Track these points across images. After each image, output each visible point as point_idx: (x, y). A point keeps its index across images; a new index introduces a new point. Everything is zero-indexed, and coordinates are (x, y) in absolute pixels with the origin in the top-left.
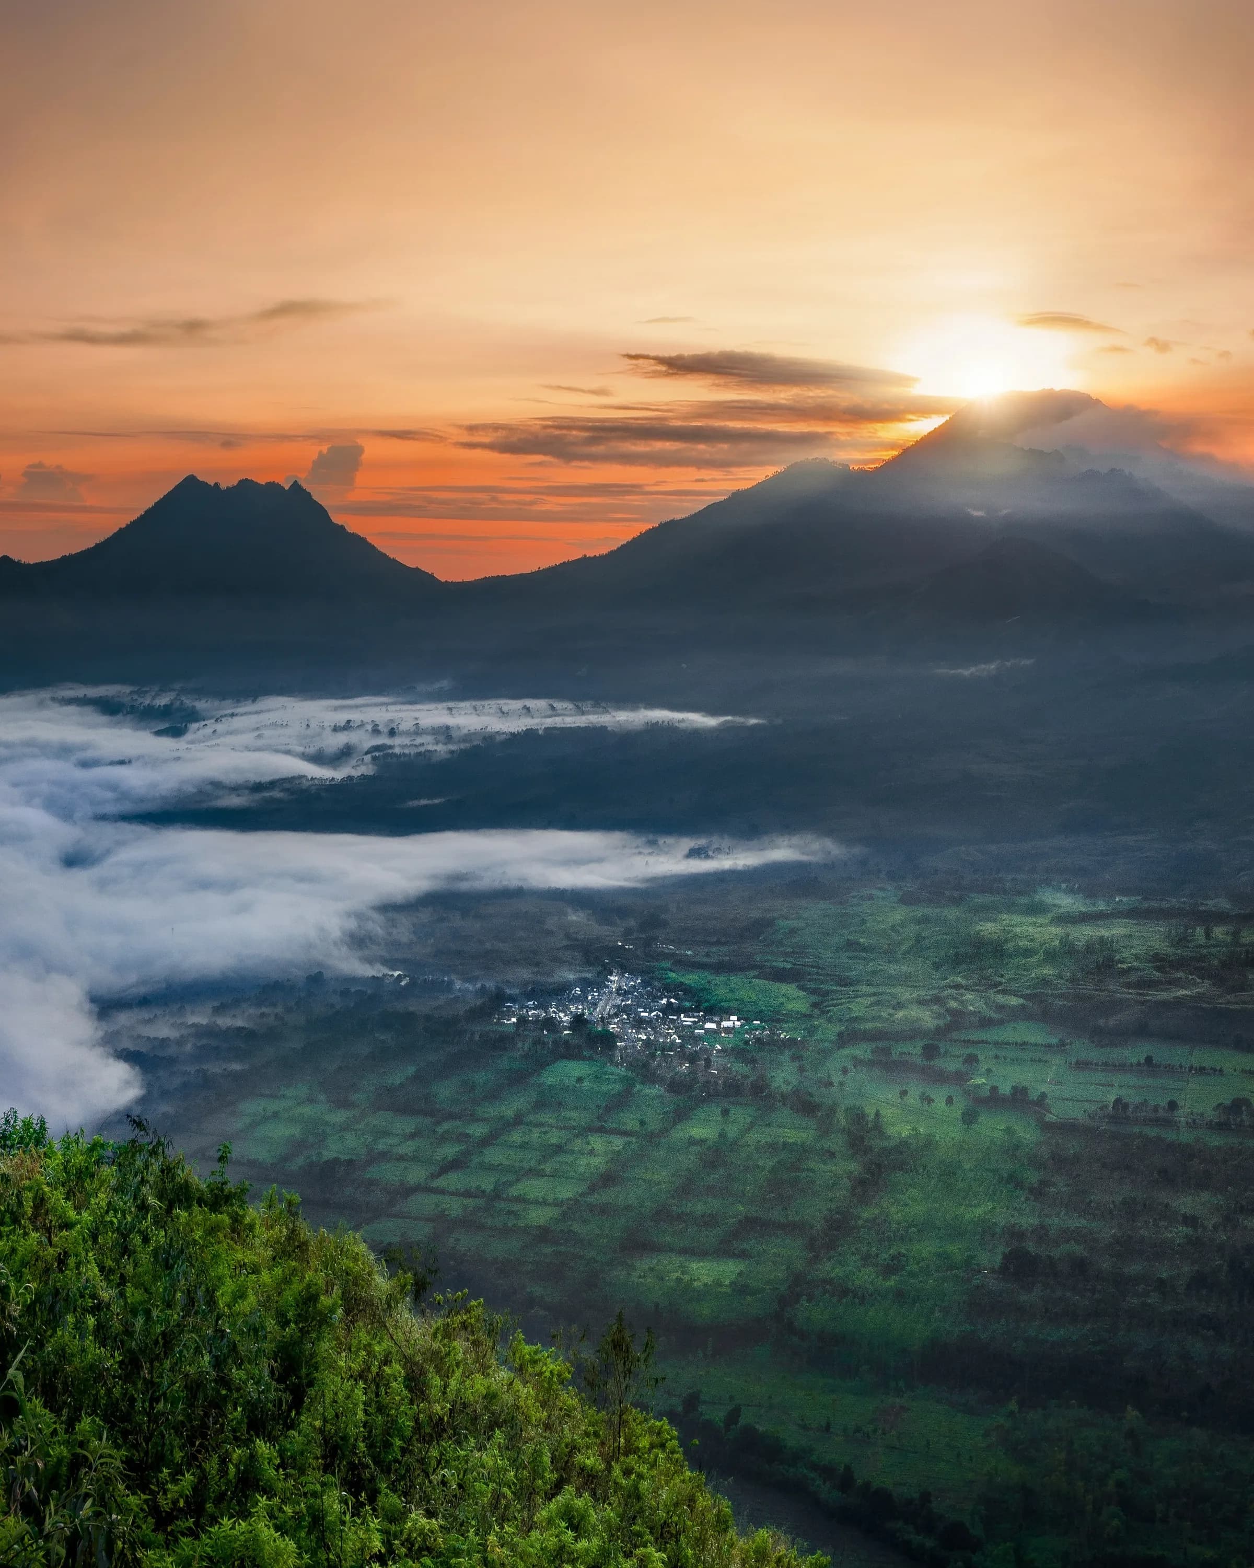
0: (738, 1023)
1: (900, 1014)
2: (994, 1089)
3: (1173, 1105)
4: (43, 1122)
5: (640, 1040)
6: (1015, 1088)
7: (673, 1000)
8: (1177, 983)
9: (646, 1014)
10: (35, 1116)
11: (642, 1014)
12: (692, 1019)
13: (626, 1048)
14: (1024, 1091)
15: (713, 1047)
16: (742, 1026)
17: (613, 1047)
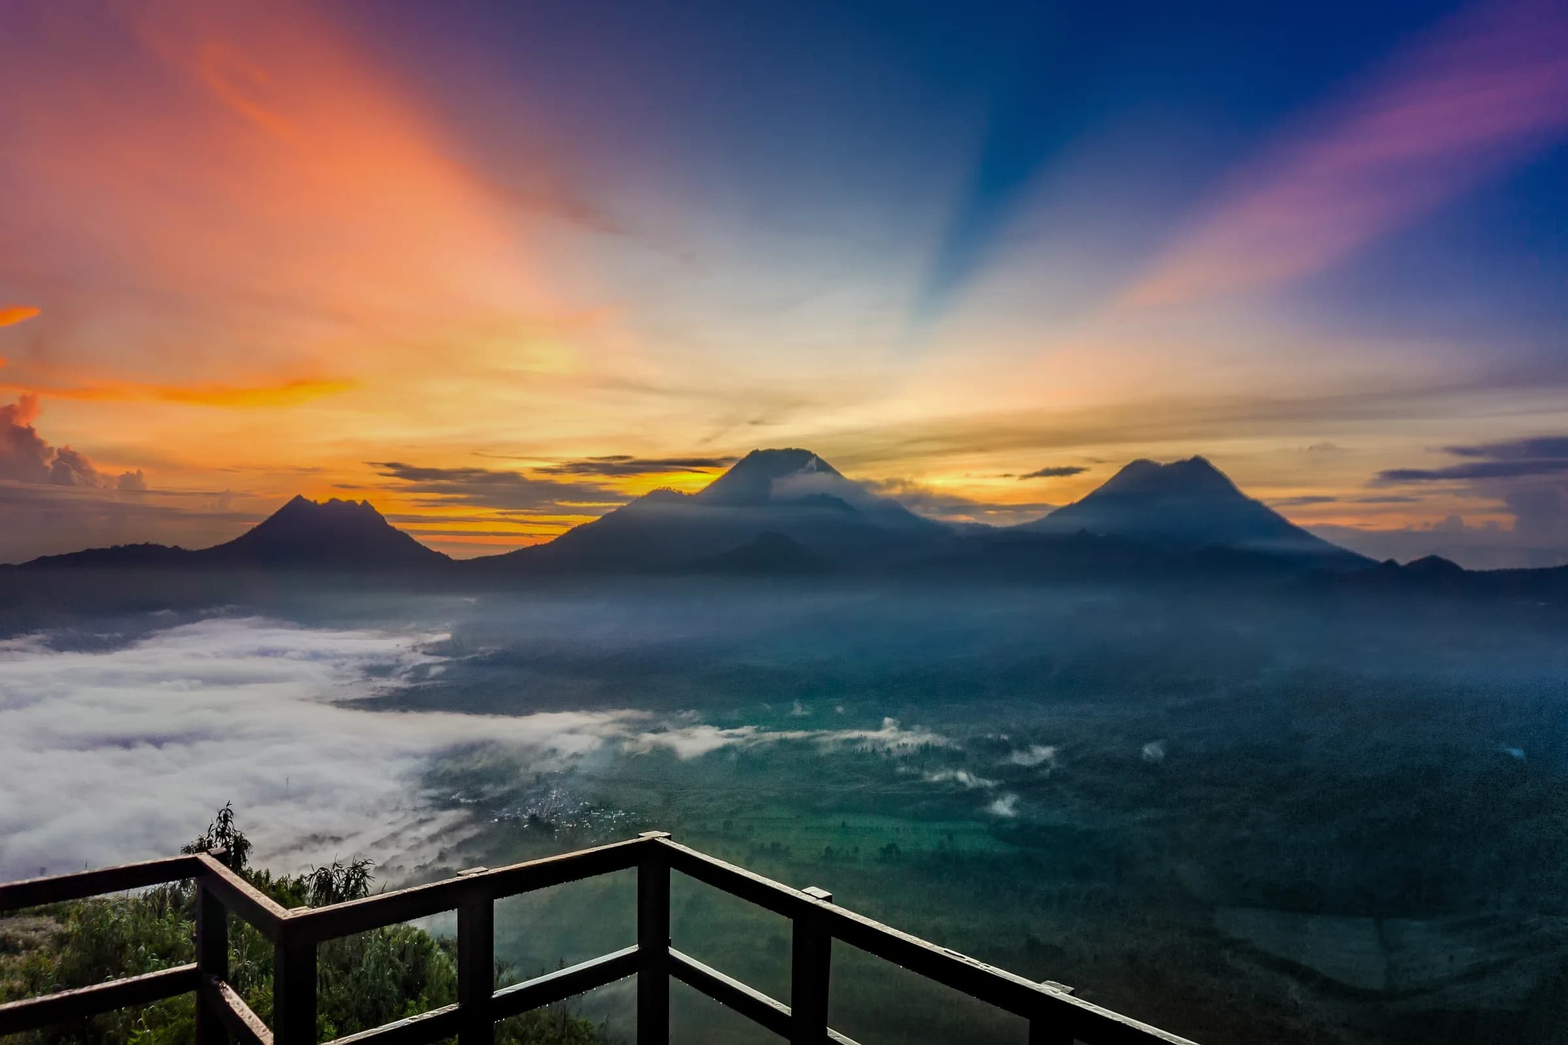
0: (623, 814)
1: (712, 804)
2: (762, 845)
3: (857, 850)
4: (268, 873)
5: (569, 827)
6: (773, 844)
7: (586, 803)
8: (857, 780)
9: (572, 812)
10: (263, 871)
11: (570, 812)
12: (597, 813)
13: (560, 832)
14: (778, 845)
15: (609, 829)
16: (625, 815)
17: (552, 832)
